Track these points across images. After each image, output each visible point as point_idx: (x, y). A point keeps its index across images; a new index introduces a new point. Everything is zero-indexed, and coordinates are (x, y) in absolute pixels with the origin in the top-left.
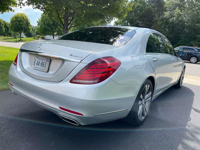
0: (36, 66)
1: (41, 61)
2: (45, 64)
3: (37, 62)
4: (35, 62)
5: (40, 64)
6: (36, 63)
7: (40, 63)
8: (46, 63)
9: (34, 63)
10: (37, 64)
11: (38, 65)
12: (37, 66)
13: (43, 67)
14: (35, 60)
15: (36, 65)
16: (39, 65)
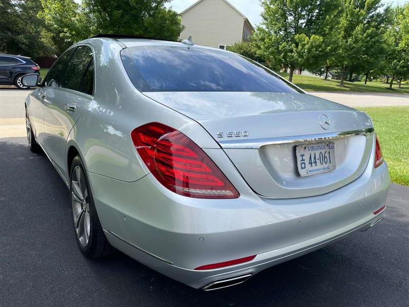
0: (311, 169)
1: (317, 153)
2: (327, 155)
3: (310, 158)
4: (303, 160)
5: (317, 160)
6: (307, 162)
7: (317, 157)
8: (329, 152)
9: (302, 164)
10: (311, 163)
11: (314, 165)
12: (314, 167)
13: (326, 163)
14: (302, 156)
15: (308, 166)
16: (316, 162)
